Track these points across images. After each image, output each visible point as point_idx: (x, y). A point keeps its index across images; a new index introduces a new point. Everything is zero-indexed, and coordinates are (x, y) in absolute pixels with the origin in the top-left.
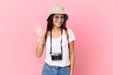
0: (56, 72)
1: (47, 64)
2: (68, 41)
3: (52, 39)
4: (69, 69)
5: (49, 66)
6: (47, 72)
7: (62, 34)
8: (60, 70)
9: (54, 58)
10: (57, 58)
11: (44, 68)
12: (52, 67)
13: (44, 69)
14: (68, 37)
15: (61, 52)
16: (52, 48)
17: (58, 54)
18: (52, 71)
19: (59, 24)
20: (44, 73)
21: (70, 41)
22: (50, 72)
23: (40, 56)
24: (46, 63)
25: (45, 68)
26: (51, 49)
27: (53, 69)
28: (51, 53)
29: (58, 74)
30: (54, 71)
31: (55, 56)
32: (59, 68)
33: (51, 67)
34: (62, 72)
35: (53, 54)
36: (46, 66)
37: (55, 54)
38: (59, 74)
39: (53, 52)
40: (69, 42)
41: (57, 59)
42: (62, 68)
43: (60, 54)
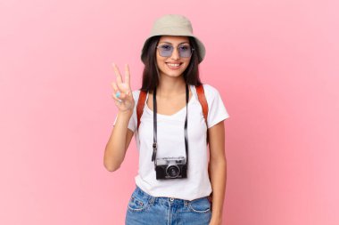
0: (168, 215)
1: (141, 193)
2: (206, 121)
3: (158, 115)
4: (207, 206)
5: (149, 198)
6: (143, 215)
7: (187, 101)
8: (181, 210)
9: (163, 173)
10: (174, 172)
11: (134, 204)
12: (157, 201)
13: (134, 207)
14: (205, 112)
15: (185, 156)
16: (159, 144)
17: (177, 162)
18: (156, 212)
19: (173, 69)
20: (134, 217)
21: (213, 122)
22: (152, 215)
23: (117, 166)
24: (138, 188)
25: (137, 202)
26: (155, 146)
27: (161, 208)
28: (154, 158)
29: (173, 222)
30: (163, 213)
31: (165, 166)
32: (178, 204)
33: (153, 200)
34: (186, 215)
35: (161, 162)
36: (138, 199)
37: (168, 162)
38: (178, 220)
39: (160, 154)
40: (210, 127)
41: (173, 178)
42: (185, 204)
43: (180, 161)
